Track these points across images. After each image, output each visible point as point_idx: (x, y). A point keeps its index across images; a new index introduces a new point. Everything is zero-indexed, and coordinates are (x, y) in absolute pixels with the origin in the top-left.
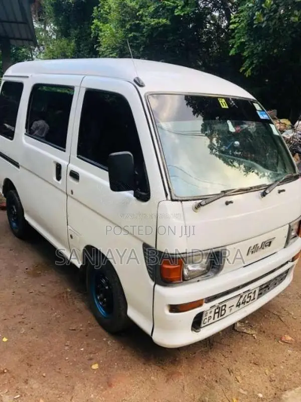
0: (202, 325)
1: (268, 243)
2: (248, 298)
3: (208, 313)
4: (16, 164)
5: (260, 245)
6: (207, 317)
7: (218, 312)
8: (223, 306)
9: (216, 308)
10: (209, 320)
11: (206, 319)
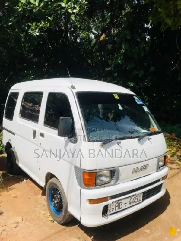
0: (109, 213)
1: (145, 167)
2: (136, 199)
3: (112, 206)
4: (13, 134)
5: (140, 168)
6: (111, 208)
7: (118, 206)
8: (120, 202)
9: (116, 203)
10: (112, 210)
11: (111, 209)
